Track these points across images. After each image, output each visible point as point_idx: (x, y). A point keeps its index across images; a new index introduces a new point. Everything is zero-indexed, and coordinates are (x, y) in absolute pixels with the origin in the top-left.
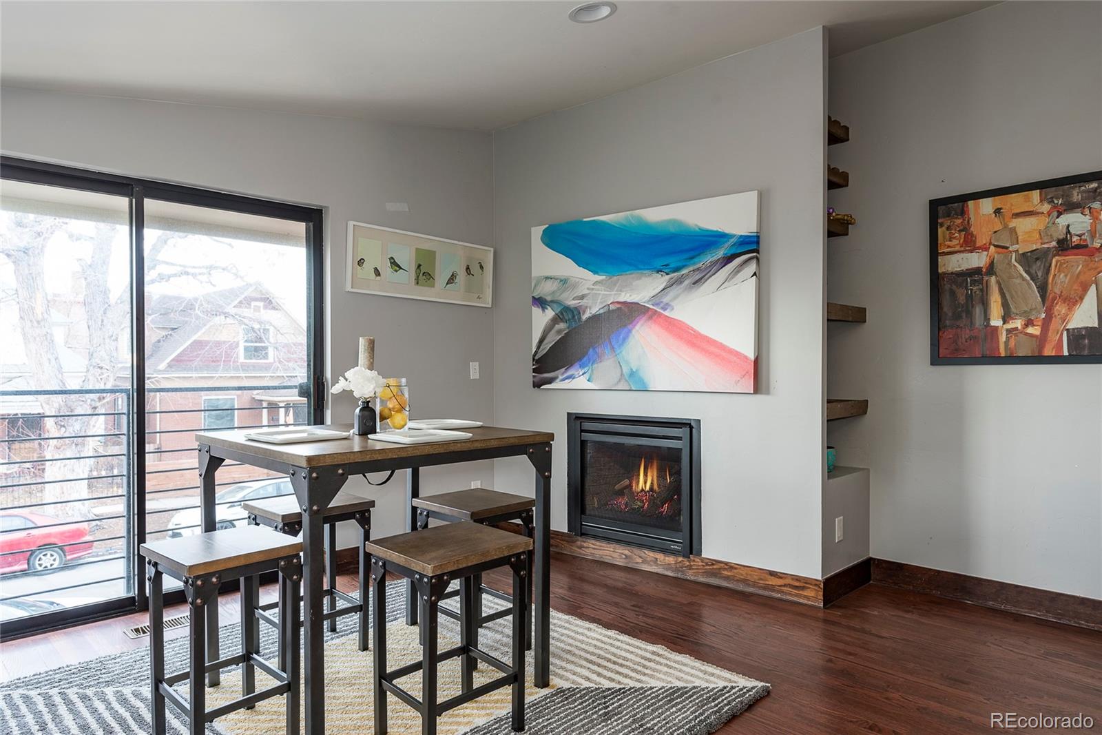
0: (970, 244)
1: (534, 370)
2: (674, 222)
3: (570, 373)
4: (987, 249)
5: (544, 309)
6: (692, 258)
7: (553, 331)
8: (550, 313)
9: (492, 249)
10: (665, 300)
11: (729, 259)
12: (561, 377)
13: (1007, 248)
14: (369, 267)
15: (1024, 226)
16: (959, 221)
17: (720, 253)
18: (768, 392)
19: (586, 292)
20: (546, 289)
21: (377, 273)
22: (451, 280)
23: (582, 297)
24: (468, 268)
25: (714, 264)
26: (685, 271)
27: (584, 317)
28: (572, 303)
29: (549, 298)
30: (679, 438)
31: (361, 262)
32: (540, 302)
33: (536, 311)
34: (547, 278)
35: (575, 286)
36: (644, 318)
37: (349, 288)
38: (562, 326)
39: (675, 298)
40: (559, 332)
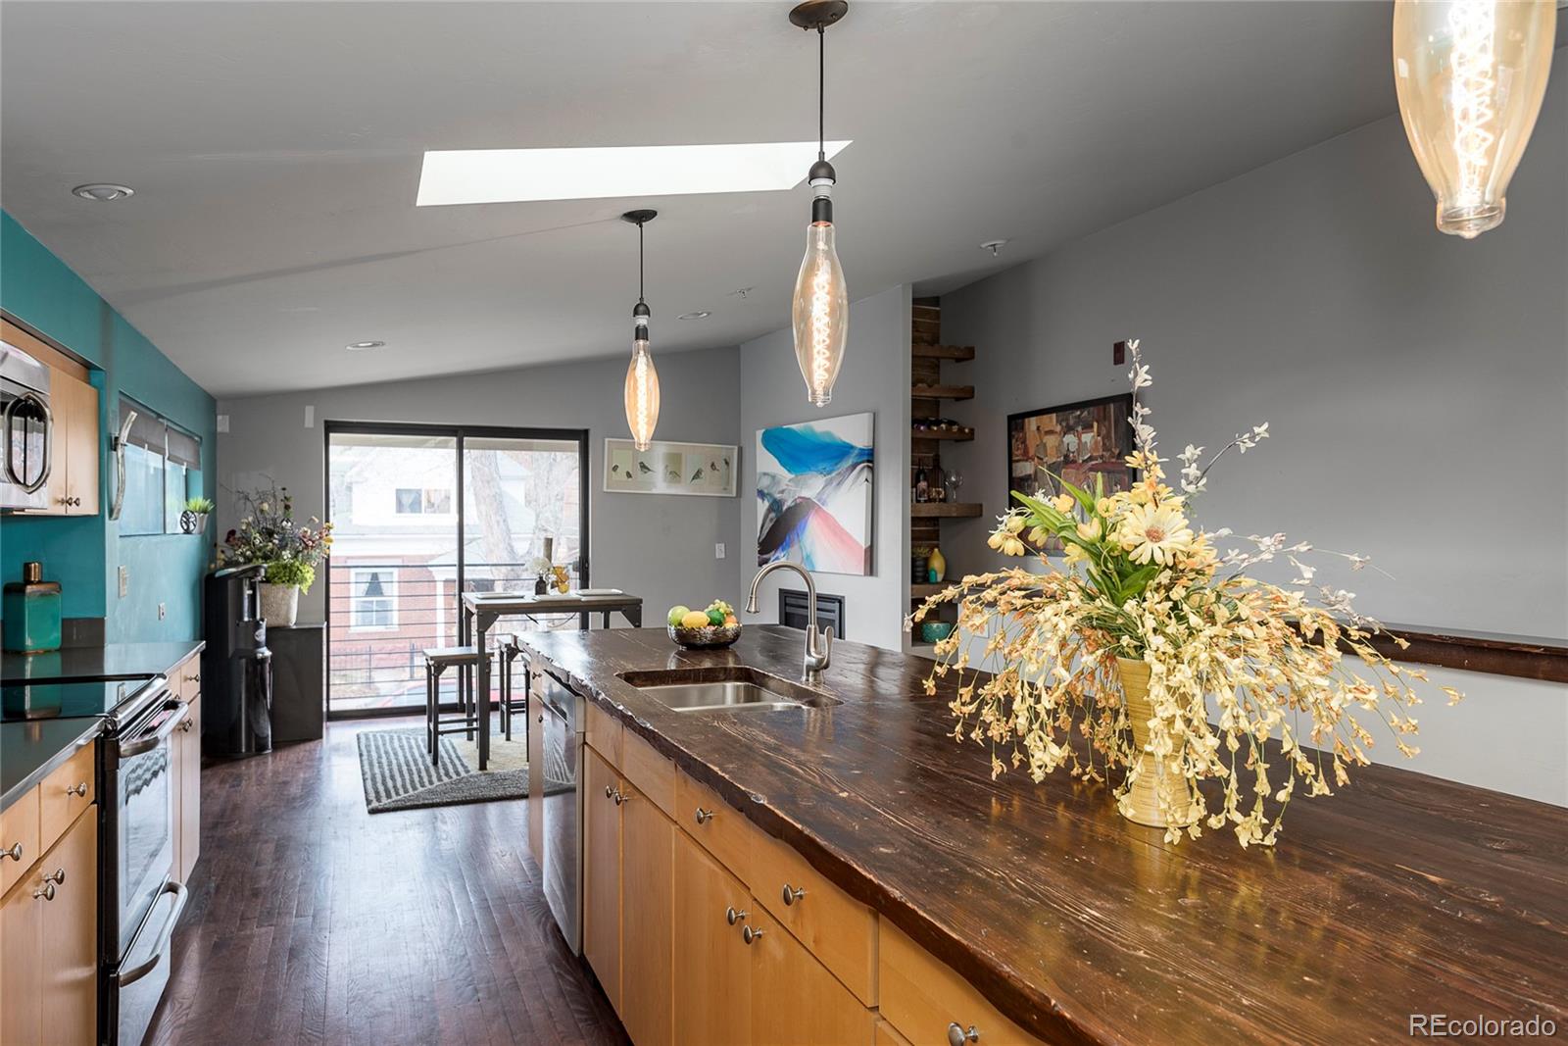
0: (1027, 457)
1: (760, 552)
2: (828, 434)
3: (777, 555)
4: (1033, 460)
5: (763, 500)
6: (836, 464)
7: (768, 520)
8: (767, 504)
9: (736, 447)
10: (824, 497)
11: (854, 466)
12: (772, 559)
13: (1042, 459)
14: (622, 471)
15: (1051, 441)
16: (1021, 435)
17: (850, 462)
18: (877, 576)
19: (785, 487)
20: (764, 483)
21: (629, 475)
22: (697, 475)
23: (782, 492)
24: (713, 465)
25: (847, 469)
26: (833, 474)
27: (785, 508)
28: (778, 496)
29: (766, 491)
30: (833, 611)
31: (615, 468)
32: (762, 494)
33: (759, 501)
34: (765, 474)
35: (779, 483)
36: (814, 512)
37: (605, 490)
38: (772, 515)
39: (828, 496)
40: (772, 520)
